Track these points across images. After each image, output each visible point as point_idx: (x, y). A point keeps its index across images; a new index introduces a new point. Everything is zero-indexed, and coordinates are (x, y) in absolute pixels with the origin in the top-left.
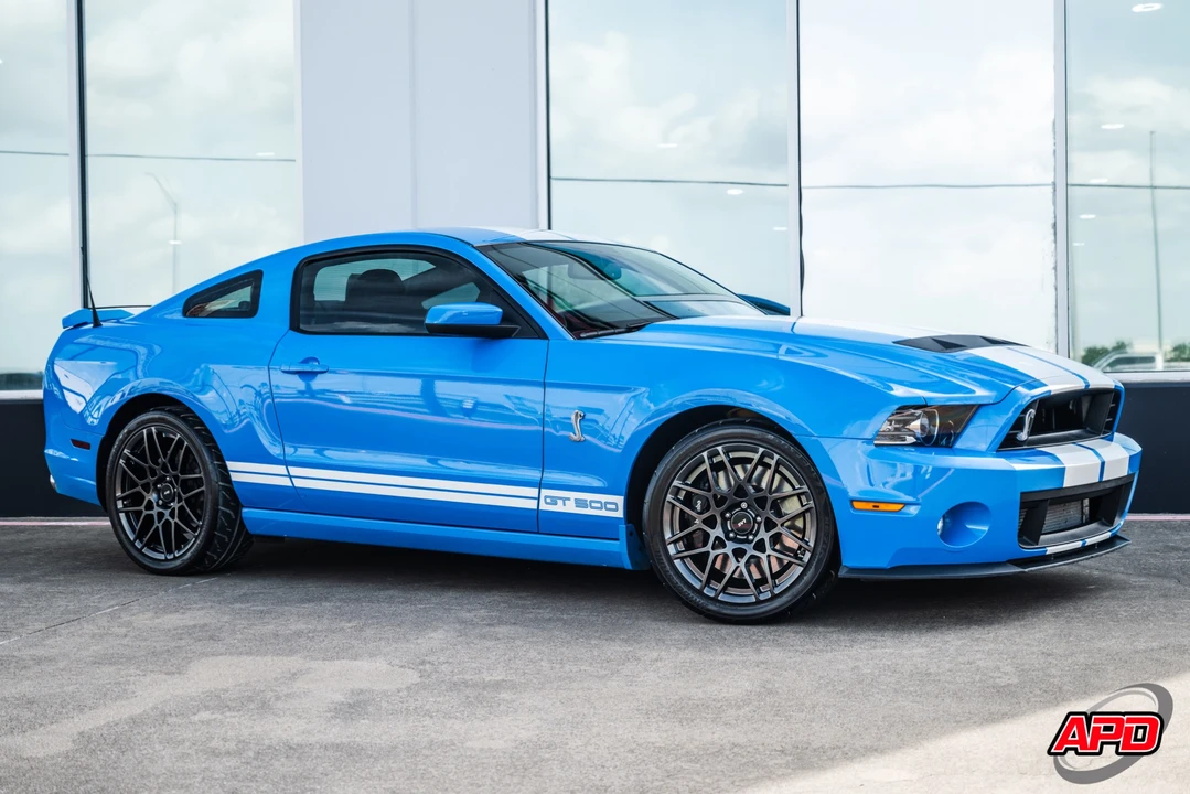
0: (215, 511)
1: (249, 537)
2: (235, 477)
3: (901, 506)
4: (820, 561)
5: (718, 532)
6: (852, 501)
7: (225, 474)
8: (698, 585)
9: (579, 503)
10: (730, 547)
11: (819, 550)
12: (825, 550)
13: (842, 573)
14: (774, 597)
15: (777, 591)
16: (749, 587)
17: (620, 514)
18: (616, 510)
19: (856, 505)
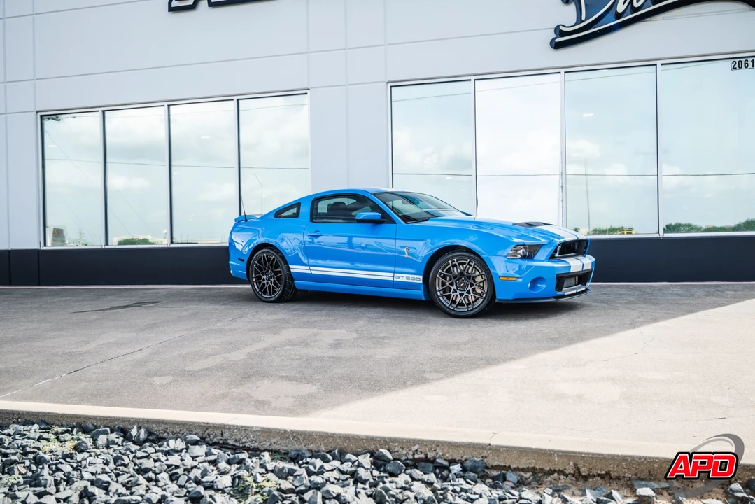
0: (286, 282)
1: (297, 290)
2: (292, 270)
3: (517, 279)
4: (489, 297)
5: (454, 287)
6: (500, 277)
7: (289, 270)
8: (447, 305)
9: (407, 278)
10: (458, 292)
11: (488, 293)
12: (490, 293)
13: (496, 301)
14: (473, 309)
15: (474, 307)
16: (465, 306)
17: (421, 282)
18: (420, 280)
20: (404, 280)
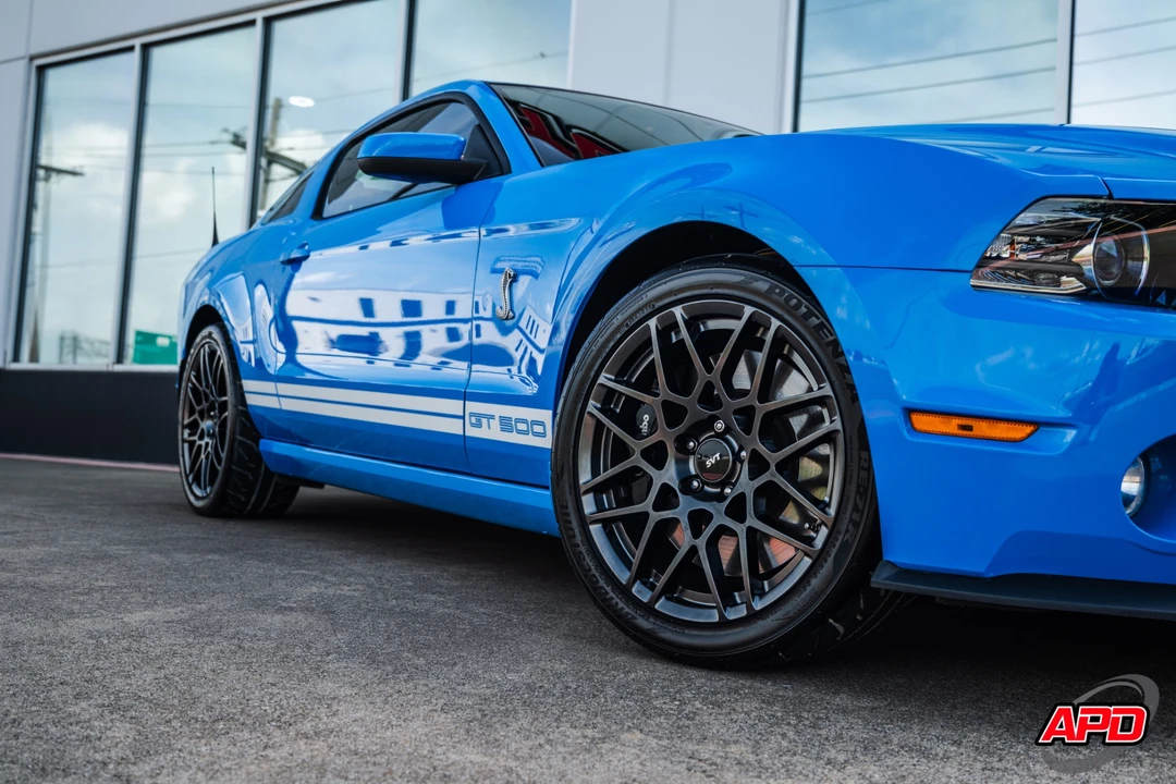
0: (233, 440)
3: (1029, 429)
4: (845, 546)
5: (669, 475)
6: (909, 411)
8: (623, 576)
9: (506, 425)
10: (685, 505)
11: (844, 524)
12: (856, 525)
13: (880, 579)
14: (754, 616)
15: (758, 605)
16: (708, 591)
18: (543, 435)
19: (921, 421)
20: (492, 432)
